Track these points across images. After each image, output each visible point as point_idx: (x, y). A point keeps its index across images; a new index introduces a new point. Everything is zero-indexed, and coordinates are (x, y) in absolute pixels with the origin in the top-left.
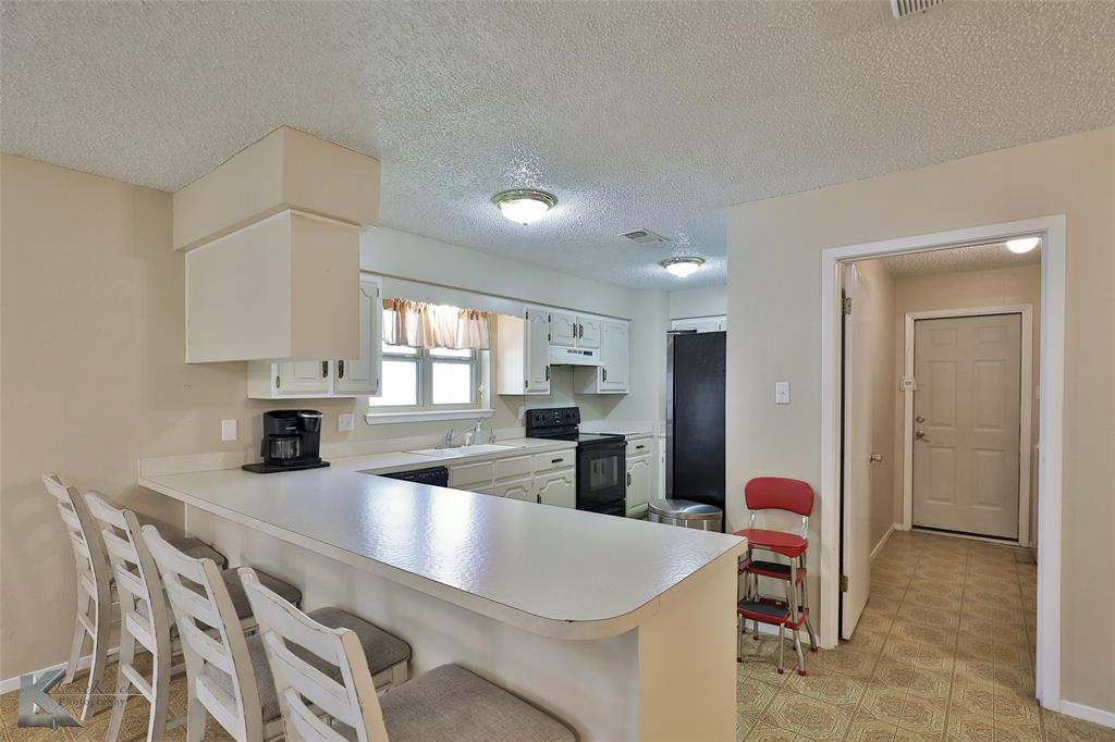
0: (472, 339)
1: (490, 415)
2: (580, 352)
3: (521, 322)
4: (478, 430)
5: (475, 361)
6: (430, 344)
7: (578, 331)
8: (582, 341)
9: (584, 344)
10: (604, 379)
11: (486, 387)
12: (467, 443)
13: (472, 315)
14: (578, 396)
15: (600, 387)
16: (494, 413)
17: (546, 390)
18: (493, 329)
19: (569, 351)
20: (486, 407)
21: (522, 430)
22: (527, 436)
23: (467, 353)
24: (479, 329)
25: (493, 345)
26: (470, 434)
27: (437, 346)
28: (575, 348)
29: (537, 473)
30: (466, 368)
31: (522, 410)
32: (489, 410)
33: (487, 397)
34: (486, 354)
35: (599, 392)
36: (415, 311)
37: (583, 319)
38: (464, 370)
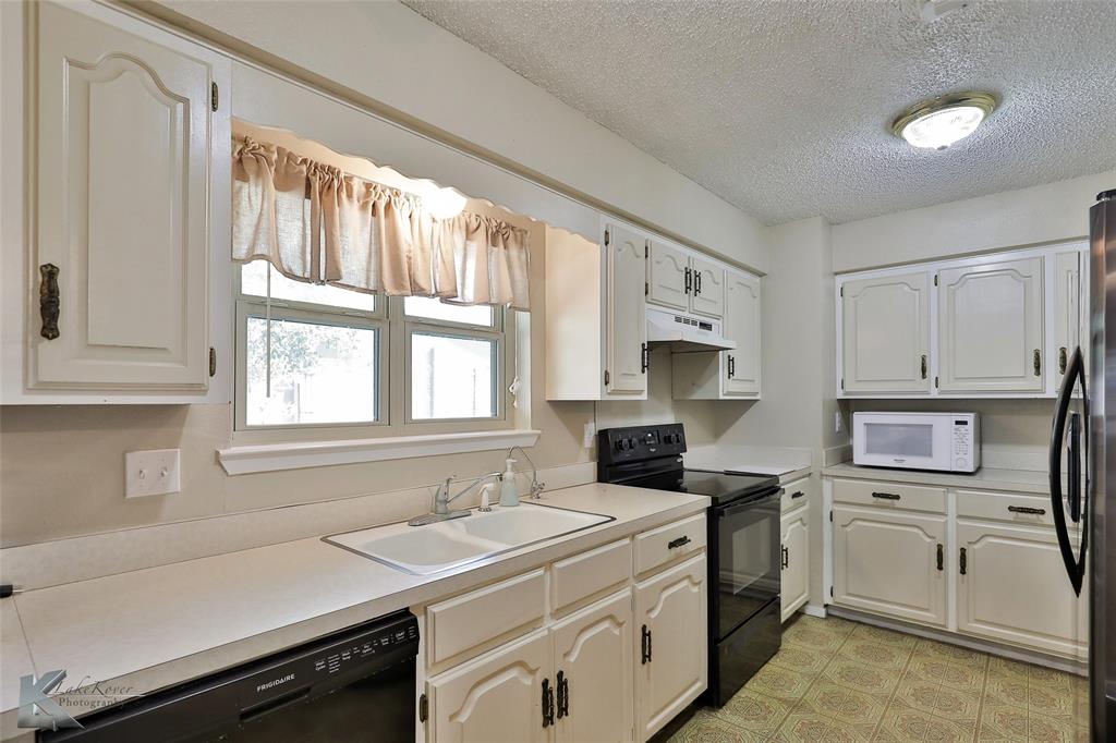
0: (494, 284)
1: (531, 442)
2: (694, 323)
3: (596, 250)
4: (508, 475)
5: (500, 336)
6: (398, 284)
7: (692, 282)
8: (698, 303)
9: (701, 306)
10: (731, 373)
11: (523, 386)
12: (485, 503)
13: (493, 235)
14: (679, 404)
15: (725, 387)
16: (539, 437)
17: (640, 392)
18: (536, 270)
19: (678, 319)
20: (524, 426)
21: (590, 468)
22: (600, 479)
23: (482, 316)
24: (510, 267)
25: (536, 301)
26: (490, 486)
27: (418, 291)
28: (686, 315)
29: (642, 576)
30: (485, 347)
31: (591, 431)
32: (530, 431)
33: (525, 405)
34: (524, 318)
35: (721, 397)
36: (364, 207)
37: (701, 263)
38: (479, 355)
